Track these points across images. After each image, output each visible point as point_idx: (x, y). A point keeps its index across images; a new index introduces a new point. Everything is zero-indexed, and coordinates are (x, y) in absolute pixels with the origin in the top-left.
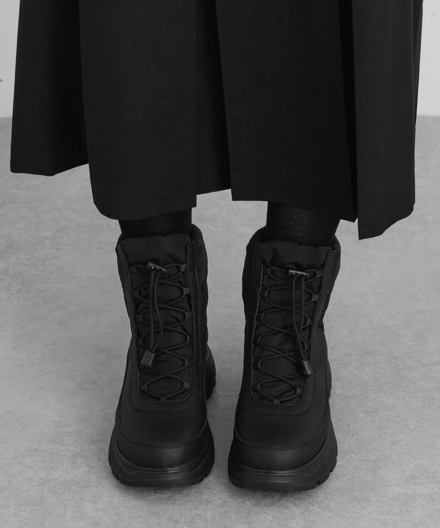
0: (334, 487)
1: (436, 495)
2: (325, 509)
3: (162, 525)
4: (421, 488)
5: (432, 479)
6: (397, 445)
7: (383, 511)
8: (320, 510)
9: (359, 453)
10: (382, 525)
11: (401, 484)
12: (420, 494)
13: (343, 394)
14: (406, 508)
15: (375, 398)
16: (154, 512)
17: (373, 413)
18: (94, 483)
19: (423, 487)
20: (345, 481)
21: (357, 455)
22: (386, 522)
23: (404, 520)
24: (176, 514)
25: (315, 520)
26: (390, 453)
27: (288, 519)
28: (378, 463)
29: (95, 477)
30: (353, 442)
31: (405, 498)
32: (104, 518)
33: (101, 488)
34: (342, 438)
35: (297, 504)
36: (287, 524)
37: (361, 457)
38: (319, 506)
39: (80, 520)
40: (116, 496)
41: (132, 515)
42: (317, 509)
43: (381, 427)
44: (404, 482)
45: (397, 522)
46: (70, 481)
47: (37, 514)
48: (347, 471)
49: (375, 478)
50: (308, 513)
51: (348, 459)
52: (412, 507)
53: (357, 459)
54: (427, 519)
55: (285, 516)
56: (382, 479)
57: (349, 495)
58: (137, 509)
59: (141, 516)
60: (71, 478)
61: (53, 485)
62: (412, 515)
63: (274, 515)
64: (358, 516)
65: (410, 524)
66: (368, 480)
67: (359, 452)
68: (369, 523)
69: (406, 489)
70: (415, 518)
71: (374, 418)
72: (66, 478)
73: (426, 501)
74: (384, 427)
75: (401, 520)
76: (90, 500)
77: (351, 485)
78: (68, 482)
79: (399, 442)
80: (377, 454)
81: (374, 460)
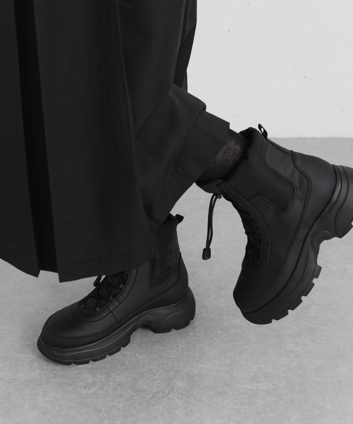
0: (204, 384)
1: (271, 390)
2: (199, 401)
3: (90, 414)
4: (261, 385)
5: (268, 378)
6: (243, 353)
7: (237, 402)
8: (195, 402)
9: (219, 359)
10: (237, 413)
11: (248, 382)
12: (261, 389)
13: (207, 317)
14: (253, 400)
15: (227, 319)
16: (84, 404)
17: (227, 330)
18: (44, 382)
19: (263, 384)
20: (211, 380)
21: (218, 361)
22: (239, 411)
23: (251, 409)
24: (99, 405)
25: (192, 409)
26: (240, 359)
27: (174, 408)
28: (232, 366)
29: (45, 377)
30: (215, 351)
31: (251, 392)
32: (51, 408)
33: (49, 385)
34: (208, 349)
35: (180, 397)
36: (173, 413)
37: (221, 362)
38: (195, 399)
39: (34, 410)
40: (59, 392)
41: (69, 406)
42: (193, 401)
43: (232, 340)
44: (250, 380)
45: (247, 411)
46: (28, 380)
47: (5, 405)
48: (212, 372)
49: (231, 378)
50: (188, 404)
51: (212, 363)
52: (256, 399)
53: (218, 364)
54: (267, 408)
55: (172, 406)
56: (235, 379)
57: (214, 390)
58: (73, 402)
59: (75, 407)
60: (29, 378)
61: (17, 383)
62: (256, 405)
63: (164, 406)
64: (220, 406)
65: (256, 412)
66: (226, 379)
67: (219, 358)
68: (229, 412)
69: (252, 386)
70: (259, 408)
71: (228, 334)
72: (26, 378)
73: (265, 395)
74: (234, 340)
75: (250, 409)
76: (41, 395)
77: (215, 383)
78: (27, 381)
79: (244, 351)
80: (231, 360)
81: (229, 364)
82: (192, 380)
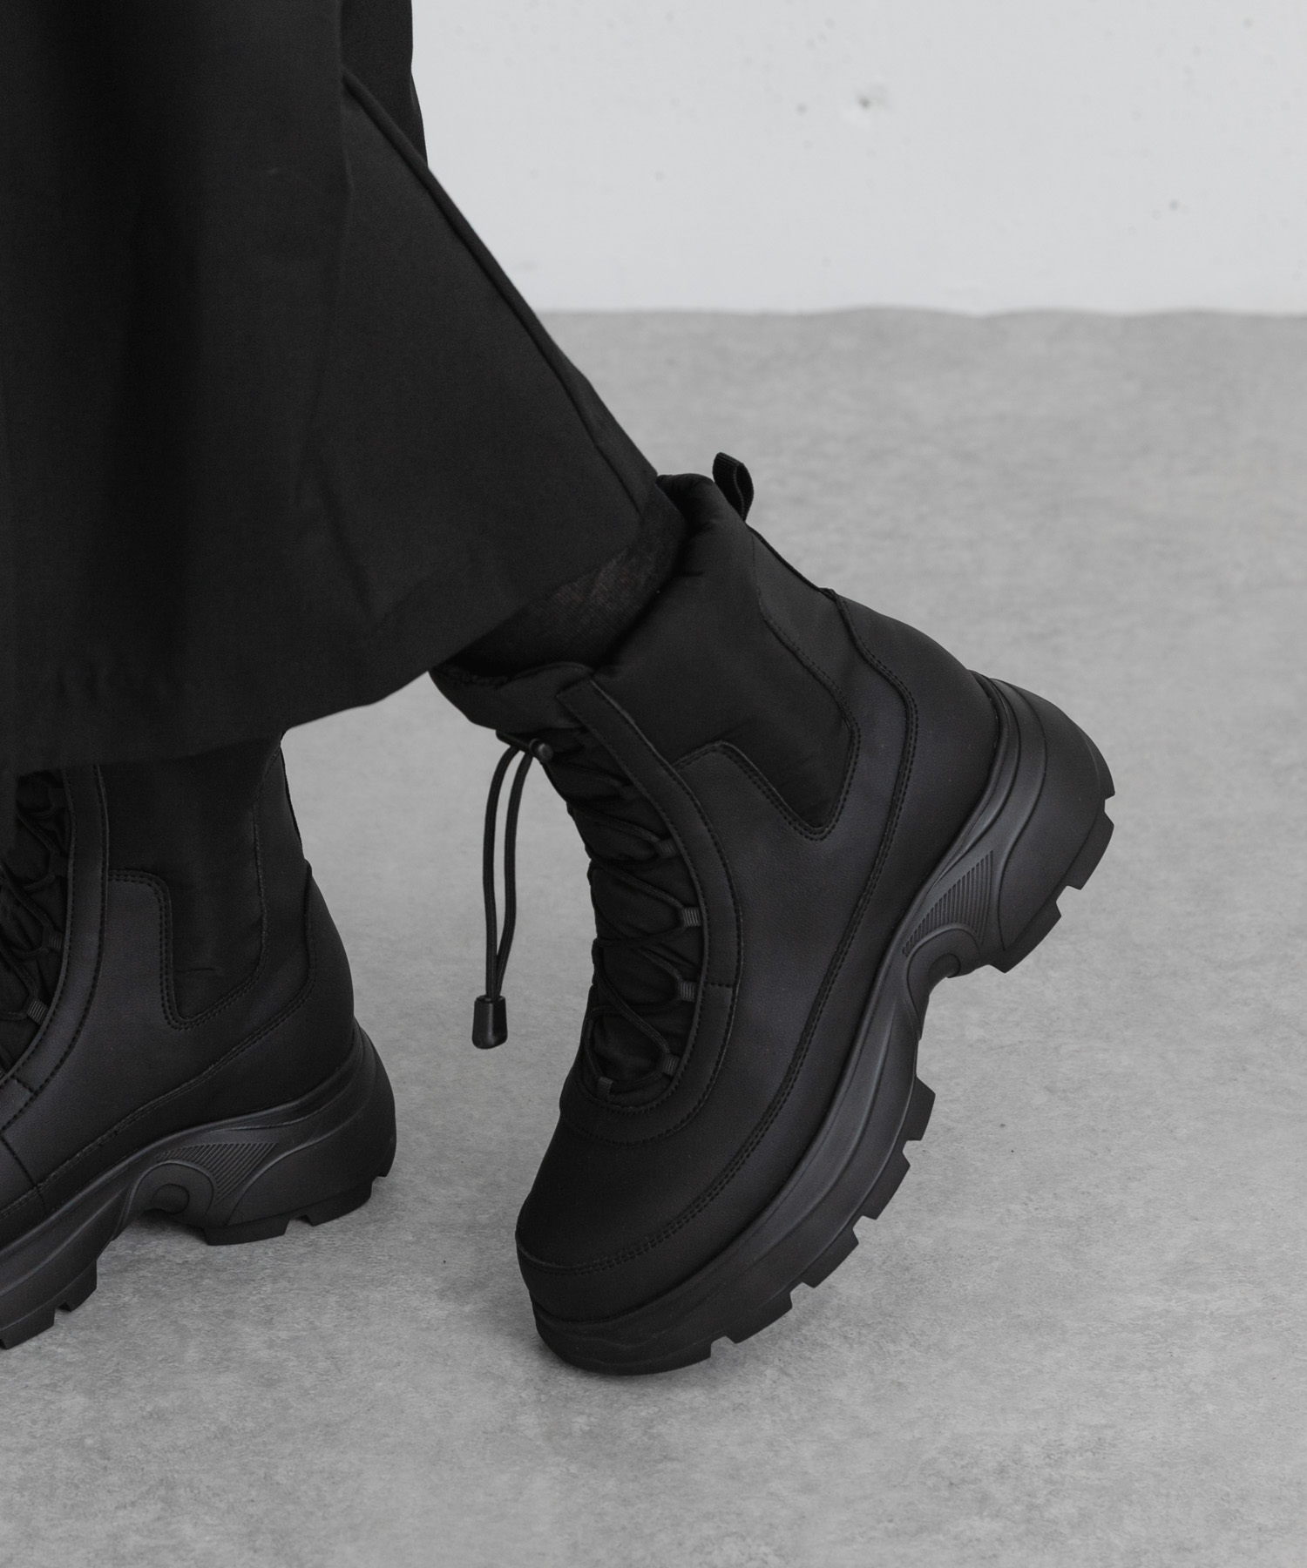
0: (959, 1291)
1: (1254, 1316)
2: (931, 1351)
3: (461, 1388)
4: (1209, 1298)
5: (1240, 1275)
6: (1139, 1180)
7: (1100, 1359)
8: (917, 1353)
9: (1031, 1200)
10: (1097, 1397)
11: (1152, 1285)
12: (1207, 1313)
13: (985, 1042)
14: (1168, 1351)
15: (1077, 1051)
16: (437, 1352)
17: (1072, 1093)
18: (267, 1271)
19: (1217, 1295)
20: (990, 1277)
21: (1025, 1206)
22: (1107, 1390)
23: (1160, 1384)
24: (500, 1359)
25: (901, 1380)
26: (1122, 1201)
27: (823, 1376)
28: (1086, 1228)
29: (270, 1254)
30: (1015, 1171)
31: (1163, 1324)
32: (293, 1366)
33: (285, 1284)
34: (983, 1160)
35: (849, 1336)
36: (819, 1390)
37: (1038, 1212)
38: (915, 1343)
39: (224, 1371)
40: (329, 1307)
41: (372, 1359)
42: (908, 1350)
43: (1094, 1130)
44: (1160, 1280)
45: (1141, 1390)
46: (197, 1264)
47: (100, 1352)
48: (996, 1248)
49: (1078, 1268)
50: (883, 1362)
51: (998, 1215)
52: (1184, 1348)
53: (1024, 1218)
54: (1229, 1382)
55: (815, 1369)
56: (1098, 1273)
57: (1002, 1314)
58: (387, 1344)
59: (399, 1364)
60: (202, 1256)
61: (150, 1275)
62: (1183, 1371)
63: (782, 1366)
64: (1026, 1372)
65: (1178, 1396)
66: (1058, 1273)
67: (1032, 1196)
68: (1060, 1391)
69: (1168, 1300)
70: (1193, 1379)
71: (1074, 1107)
72: (188, 1256)
73: (1224, 1334)
74: (1104, 1131)
75: (1153, 1384)
76: (254, 1316)
77: (1006, 1286)
78: (193, 1267)
79: (1145, 1171)
80: (1083, 1203)
81: (1073, 1219)
82: (907, 1276)
